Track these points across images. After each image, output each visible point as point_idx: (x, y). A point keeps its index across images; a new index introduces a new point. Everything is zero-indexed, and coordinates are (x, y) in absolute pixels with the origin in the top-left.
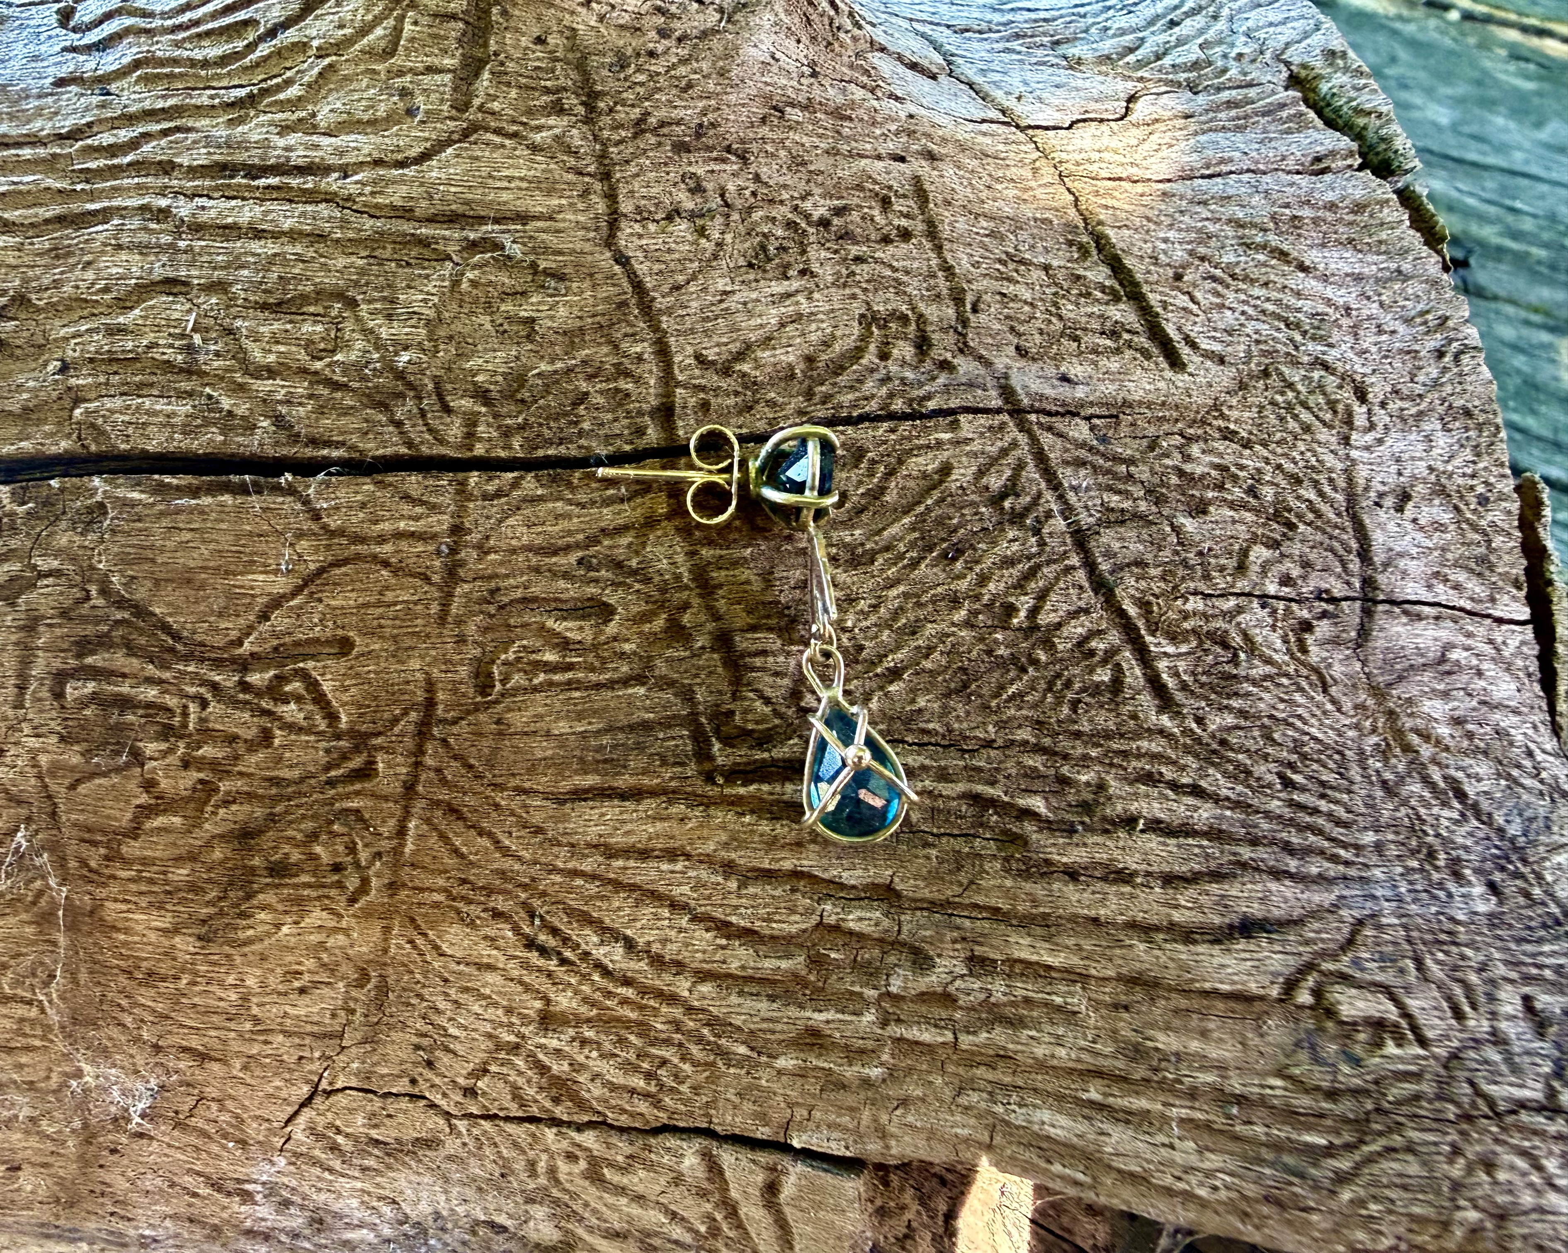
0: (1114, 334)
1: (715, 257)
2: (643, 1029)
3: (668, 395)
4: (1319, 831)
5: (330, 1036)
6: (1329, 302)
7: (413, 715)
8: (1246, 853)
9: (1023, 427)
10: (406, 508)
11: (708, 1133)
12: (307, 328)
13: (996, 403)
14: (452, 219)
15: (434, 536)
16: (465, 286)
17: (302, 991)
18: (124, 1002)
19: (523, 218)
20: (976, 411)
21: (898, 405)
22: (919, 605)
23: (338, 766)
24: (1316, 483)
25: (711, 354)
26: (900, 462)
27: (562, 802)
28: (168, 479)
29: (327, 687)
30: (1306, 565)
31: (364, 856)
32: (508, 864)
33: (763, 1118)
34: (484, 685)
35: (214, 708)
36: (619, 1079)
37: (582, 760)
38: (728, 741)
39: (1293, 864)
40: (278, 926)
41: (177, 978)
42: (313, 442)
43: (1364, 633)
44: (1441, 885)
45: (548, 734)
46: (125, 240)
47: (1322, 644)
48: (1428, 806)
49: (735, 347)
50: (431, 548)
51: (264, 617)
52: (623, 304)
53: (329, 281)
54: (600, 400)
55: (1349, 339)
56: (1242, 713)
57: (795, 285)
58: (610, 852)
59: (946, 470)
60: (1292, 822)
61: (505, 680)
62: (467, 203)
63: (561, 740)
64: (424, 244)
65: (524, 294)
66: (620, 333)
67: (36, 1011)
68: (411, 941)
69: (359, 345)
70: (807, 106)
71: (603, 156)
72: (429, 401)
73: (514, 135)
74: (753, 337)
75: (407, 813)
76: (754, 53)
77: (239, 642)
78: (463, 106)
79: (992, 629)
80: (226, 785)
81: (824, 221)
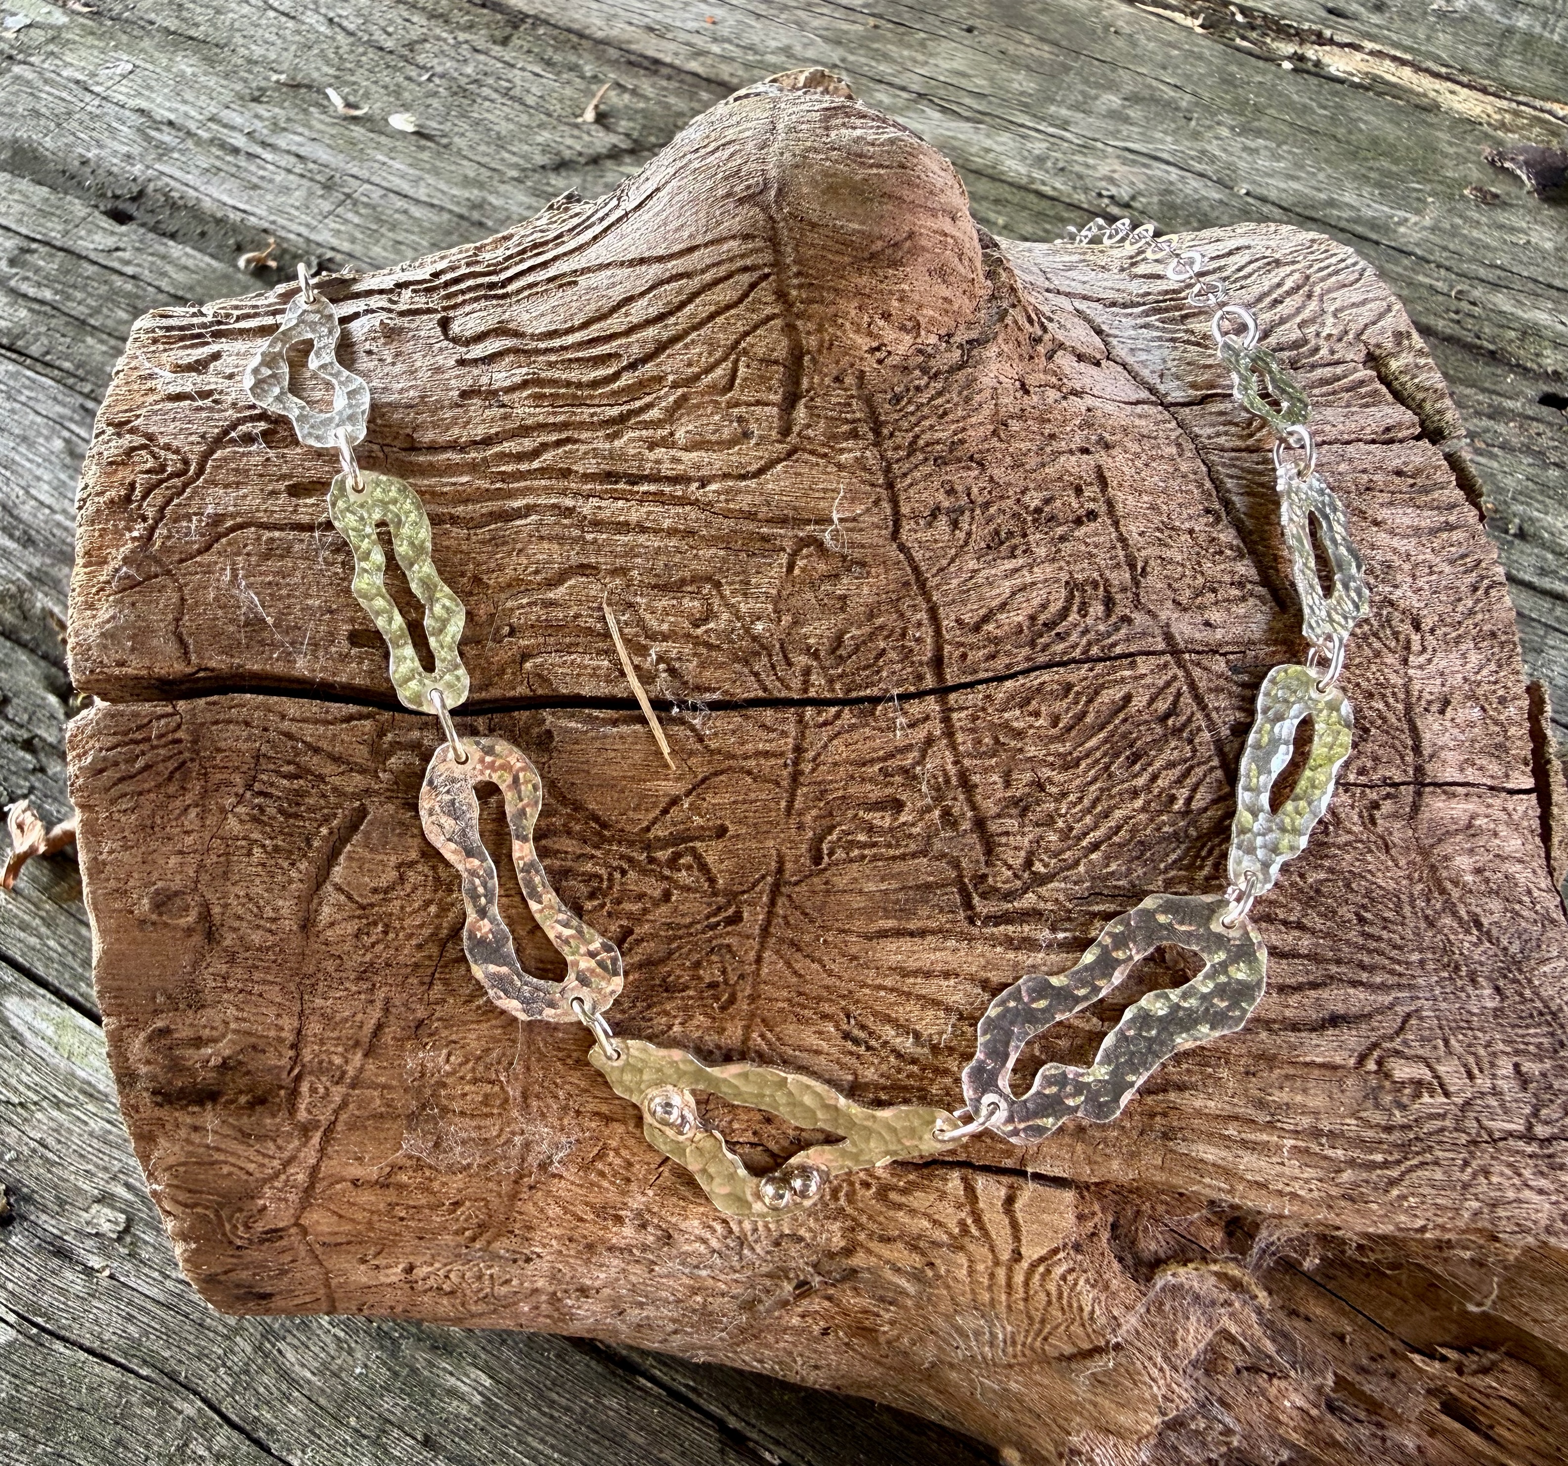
0: (1241, 585)
1: (966, 543)
3: (939, 648)
4: (1382, 953)
6: (1395, 551)
7: (770, 880)
8: (1334, 969)
9: (1181, 664)
10: (764, 735)
11: (968, 1164)
12: (687, 603)
13: (1161, 646)
14: (783, 521)
15: (782, 754)
16: (797, 572)
18: (561, 1080)
20: (1148, 653)
21: (1095, 651)
22: (1111, 797)
23: (716, 915)
24: (1384, 696)
25: (966, 618)
26: (1097, 693)
27: (870, 939)
28: (596, 713)
29: (710, 859)
30: (1376, 759)
31: (733, 978)
32: (832, 981)
33: (1006, 1153)
34: (817, 859)
35: (632, 875)
37: (885, 909)
38: (984, 896)
39: (1364, 976)
43: (1416, 808)
44: (1462, 989)
45: (861, 892)
46: (544, 532)
47: (1385, 818)
48: (1456, 933)
49: (982, 612)
51: (665, 811)
52: (907, 584)
53: (701, 568)
54: (893, 655)
55: (1409, 580)
56: (1331, 870)
57: (1020, 562)
58: (905, 973)
59: (1128, 698)
60: (1363, 948)
61: (831, 854)
62: (795, 509)
63: (870, 895)
64: (765, 539)
65: (837, 576)
66: (904, 606)
67: (497, 1088)
68: (762, 1036)
69: (725, 616)
70: (1021, 416)
71: (888, 470)
72: (777, 658)
73: (825, 455)
74: (994, 604)
75: (763, 946)
76: (987, 381)
77: (648, 829)
78: (785, 431)
79: (1160, 813)
80: (637, 930)
81: (1038, 510)
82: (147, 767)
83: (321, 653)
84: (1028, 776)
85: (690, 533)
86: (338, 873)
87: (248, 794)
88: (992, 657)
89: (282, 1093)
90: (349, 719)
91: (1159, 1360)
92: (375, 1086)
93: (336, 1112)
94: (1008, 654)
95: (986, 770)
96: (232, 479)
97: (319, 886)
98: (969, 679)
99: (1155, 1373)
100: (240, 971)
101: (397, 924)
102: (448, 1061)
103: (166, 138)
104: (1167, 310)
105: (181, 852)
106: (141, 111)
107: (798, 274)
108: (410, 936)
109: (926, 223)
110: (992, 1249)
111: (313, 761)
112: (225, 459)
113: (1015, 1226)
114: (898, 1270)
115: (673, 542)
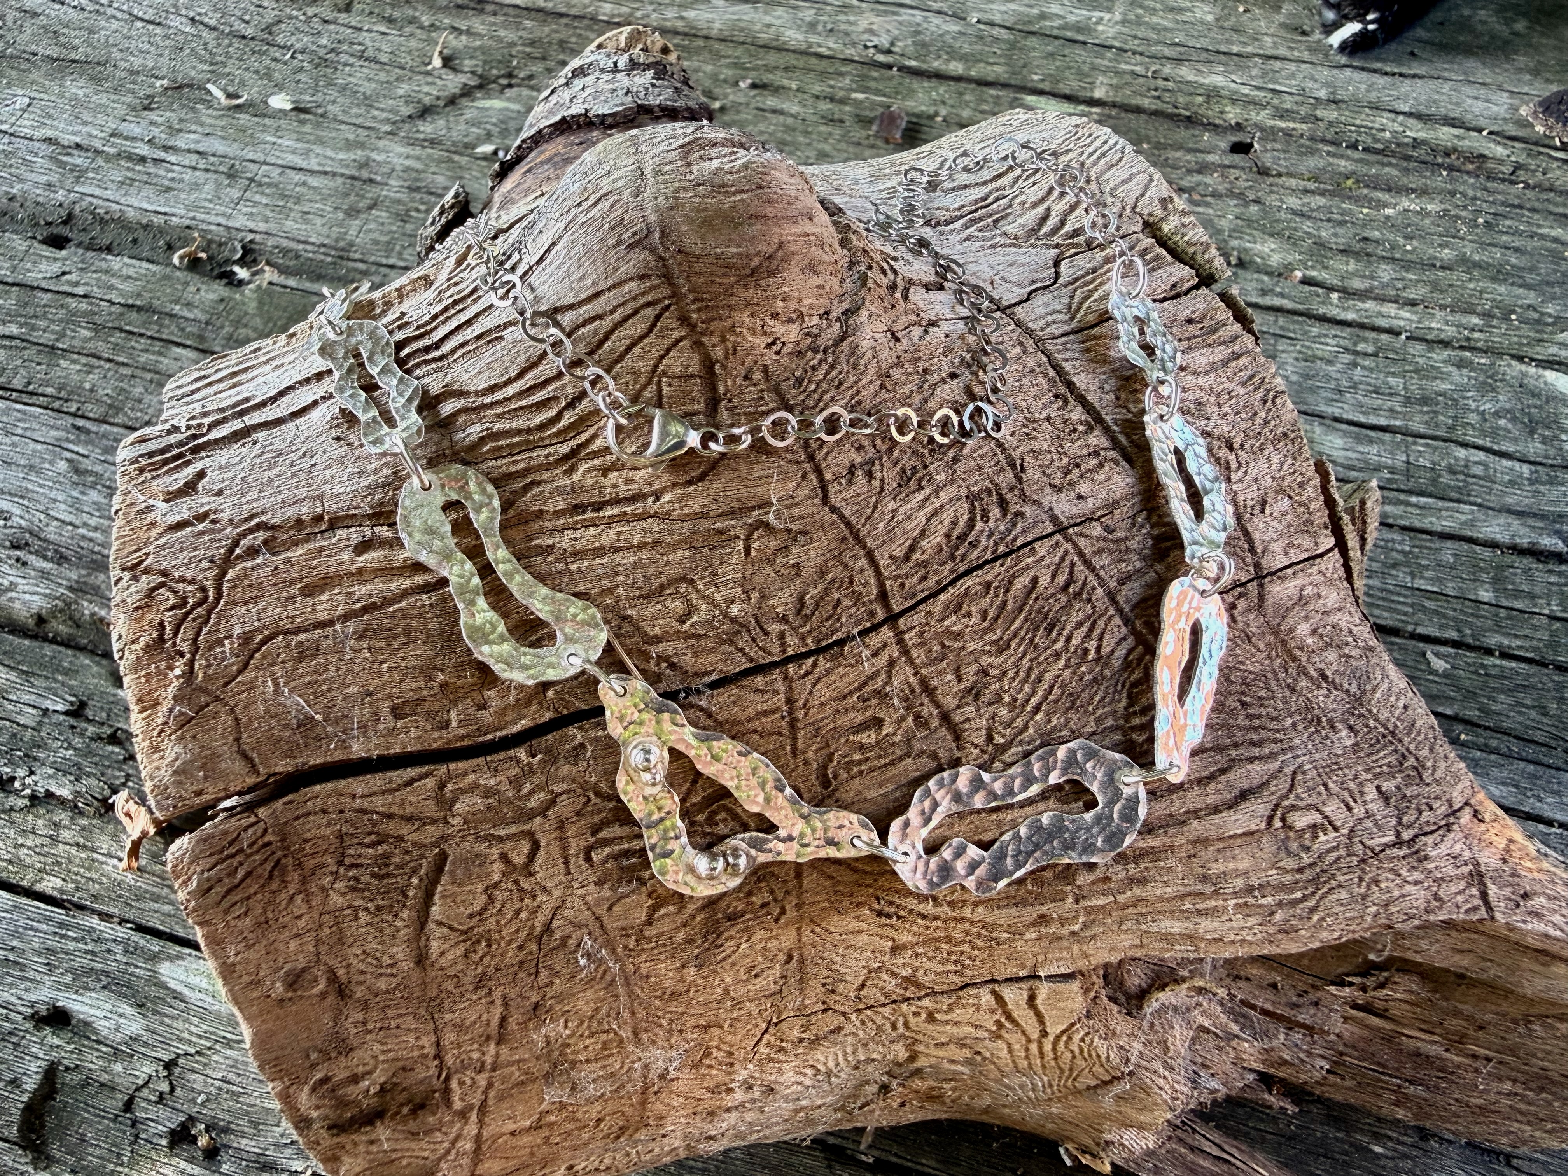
0: (1097, 454)
1: (882, 488)
2: (949, 939)
3: (881, 585)
4: (1264, 727)
5: (775, 994)
6: (1201, 388)
8: (1234, 753)
9: (1068, 539)
10: (758, 697)
11: (993, 981)
12: (670, 604)
13: (1050, 528)
14: (731, 513)
15: (778, 709)
16: (753, 553)
17: (756, 976)
18: (660, 1014)
20: (1042, 538)
21: (1001, 548)
22: (1040, 665)
25: (897, 553)
26: (1011, 583)
29: (740, 809)
31: (779, 893)
33: (1022, 966)
34: (825, 783)
36: (942, 969)
39: (1256, 751)
40: (738, 946)
41: (687, 991)
43: (1261, 598)
44: (1327, 737)
45: (866, 800)
47: (1242, 613)
48: (1312, 691)
49: (908, 544)
50: (778, 716)
51: (694, 780)
52: (844, 539)
53: (674, 571)
54: (847, 602)
55: (1216, 409)
57: (928, 491)
59: (1035, 581)
60: (1250, 727)
61: (836, 777)
62: (739, 500)
63: (874, 801)
64: (720, 532)
65: (787, 548)
66: (847, 557)
67: (611, 1035)
68: (813, 932)
69: (704, 607)
70: (899, 363)
71: (805, 447)
72: (756, 631)
74: (915, 534)
76: (865, 344)
77: (684, 800)
79: (1079, 665)
82: (249, 874)
83: (371, 733)
84: (973, 668)
85: (657, 543)
86: (436, 911)
87: (342, 870)
88: (924, 578)
89: (437, 1094)
90: (411, 782)
91: (1161, 1070)
92: (513, 1064)
93: (485, 1092)
94: (936, 573)
95: (940, 673)
96: (249, 595)
97: (423, 925)
98: (912, 602)
99: (1161, 1082)
100: (374, 1013)
101: (497, 937)
102: (566, 1027)
103: (79, 161)
104: (981, 219)
105: (297, 936)
106: (49, 141)
107: (695, 301)
108: (510, 942)
109: (790, 231)
110: (1024, 1033)
111: (390, 827)
112: (237, 578)
113: (1039, 1016)
114: (952, 1062)
115: (644, 555)
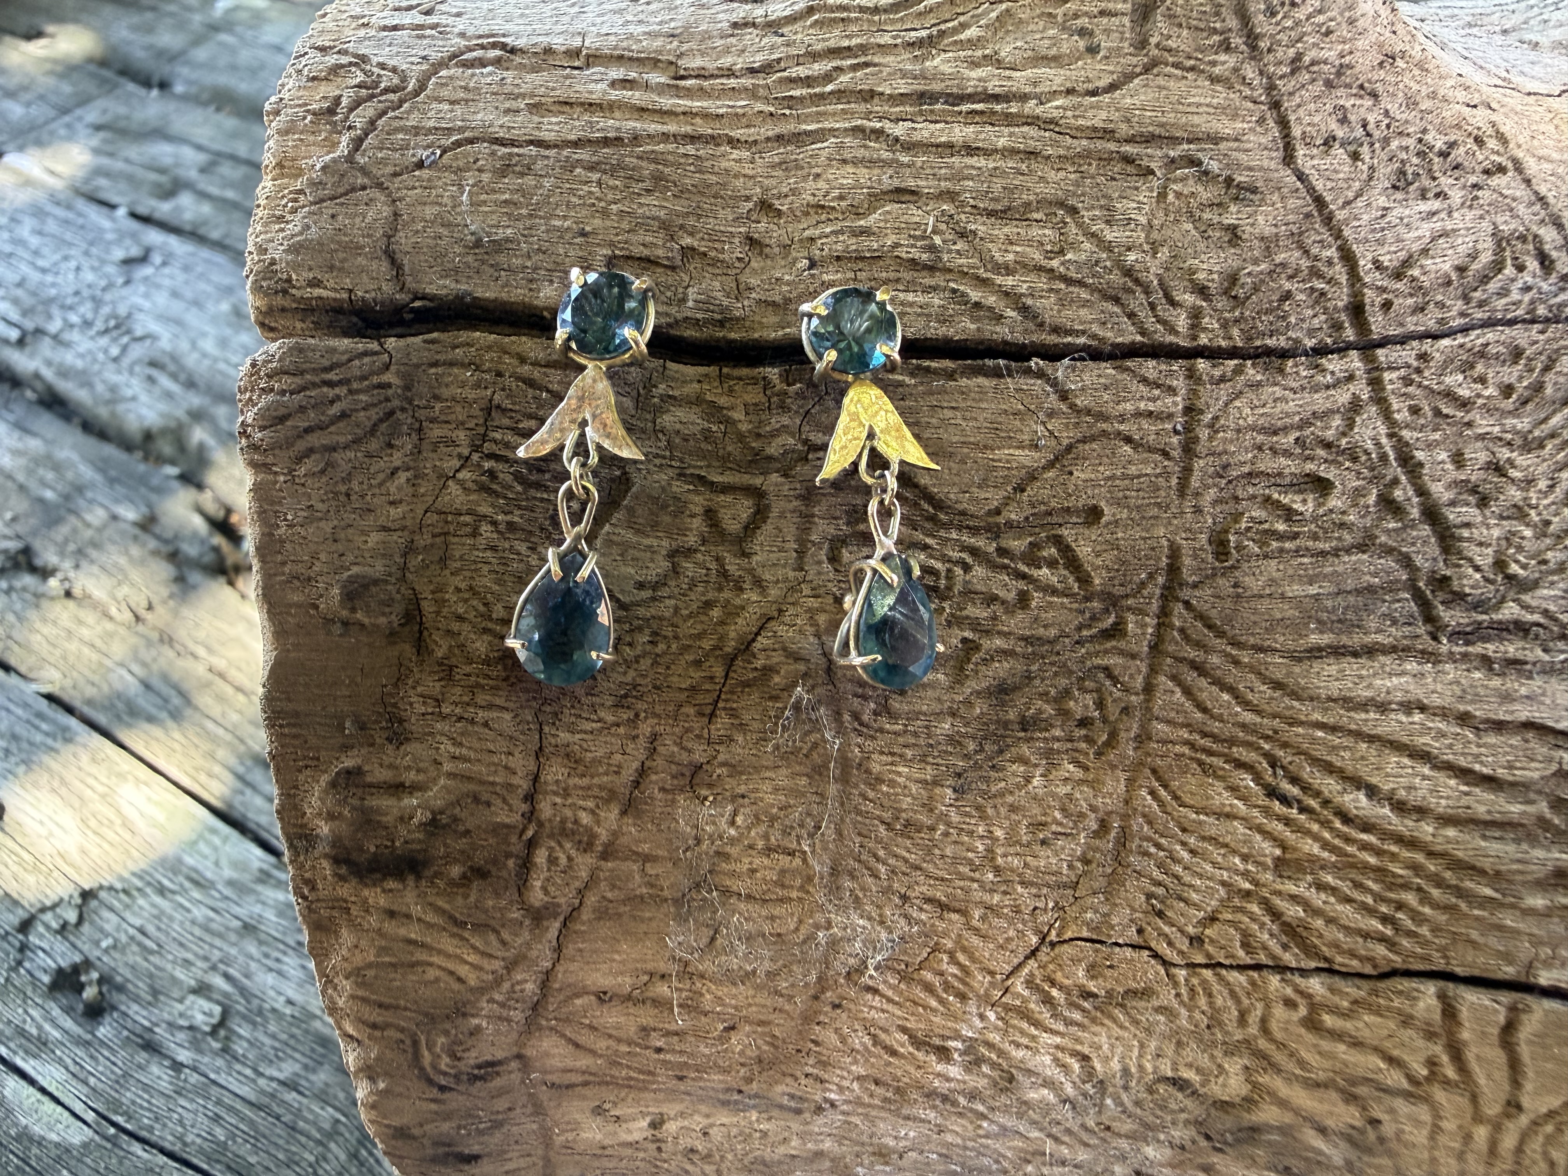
1: (1371, 178)
2: (1381, 874)
3: (1358, 294)
5: (1065, 886)
7: (1161, 580)
10: (1143, 390)
11: (1446, 975)
12: (1036, 232)
14: (1149, 140)
15: (1170, 416)
16: (1170, 198)
17: (1043, 842)
18: (881, 853)
19: (1215, 139)
21: (1541, 311)
23: (1090, 627)
25: (1386, 260)
26: (1552, 360)
27: (1300, 660)
28: (926, 363)
29: (1084, 551)
31: (1113, 711)
32: (1249, 717)
33: (1506, 958)
34: (1223, 551)
35: (979, 571)
36: (1356, 922)
37: (1318, 620)
38: (1448, 604)
40: (1028, 780)
41: (932, 829)
42: (1056, 330)
45: (1283, 596)
46: (848, 155)
49: (1402, 255)
50: (1169, 426)
51: (1020, 489)
52: (1308, 216)
53: (1049, 191)
54: (1301, 297)
57: (1435, 205)
58: (1351, 706)
61: (1240, 548)
62: (1162, 125)
63: (1297, 602)
64: (1128, 160)
65: (1219, 205)
66: (1310, 239)
67: (797, 862)
68: (1152, 793)
69: (1087, 246)
71: (1271, 88)
72: (1157, 296)
73: (1192, 69)
74: (1416, 247)
75: (1153, 670)
77: (998, 512)
78: (1142, 44)
80: (986, 644)
81: (1444, 155)
82: (344, 415)
84: (1483, 457)
85: (1031, 153)
87: (475, 457)
88: (1421, 309)
89: (511, 863)
92: (635, 857)
93: (582, 893)
94: (1441, 305)
95: (1430, 446)
96: (460, 96)
98: (1399, 333)
100: (458, 690)
101: (668, 632)
102: (732, 823)
105: (385, 529)
112: (451, 78)
113: (1514, 1067)
115: (1010, 163)
